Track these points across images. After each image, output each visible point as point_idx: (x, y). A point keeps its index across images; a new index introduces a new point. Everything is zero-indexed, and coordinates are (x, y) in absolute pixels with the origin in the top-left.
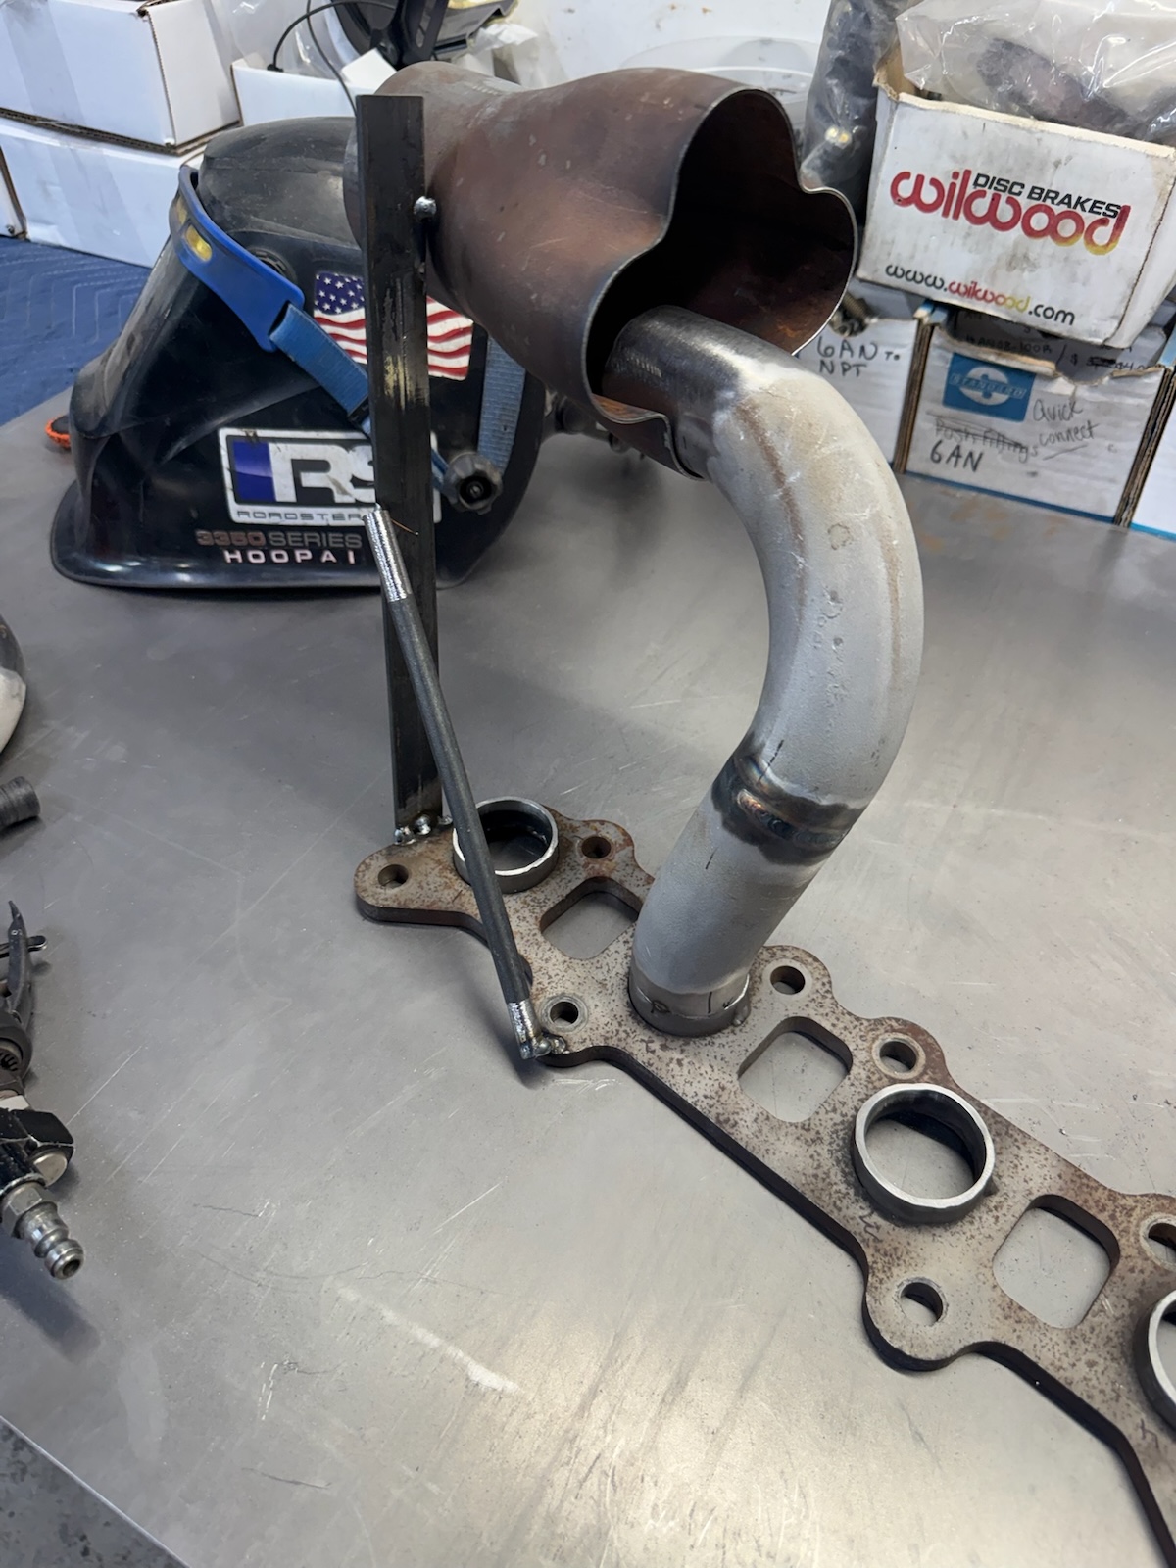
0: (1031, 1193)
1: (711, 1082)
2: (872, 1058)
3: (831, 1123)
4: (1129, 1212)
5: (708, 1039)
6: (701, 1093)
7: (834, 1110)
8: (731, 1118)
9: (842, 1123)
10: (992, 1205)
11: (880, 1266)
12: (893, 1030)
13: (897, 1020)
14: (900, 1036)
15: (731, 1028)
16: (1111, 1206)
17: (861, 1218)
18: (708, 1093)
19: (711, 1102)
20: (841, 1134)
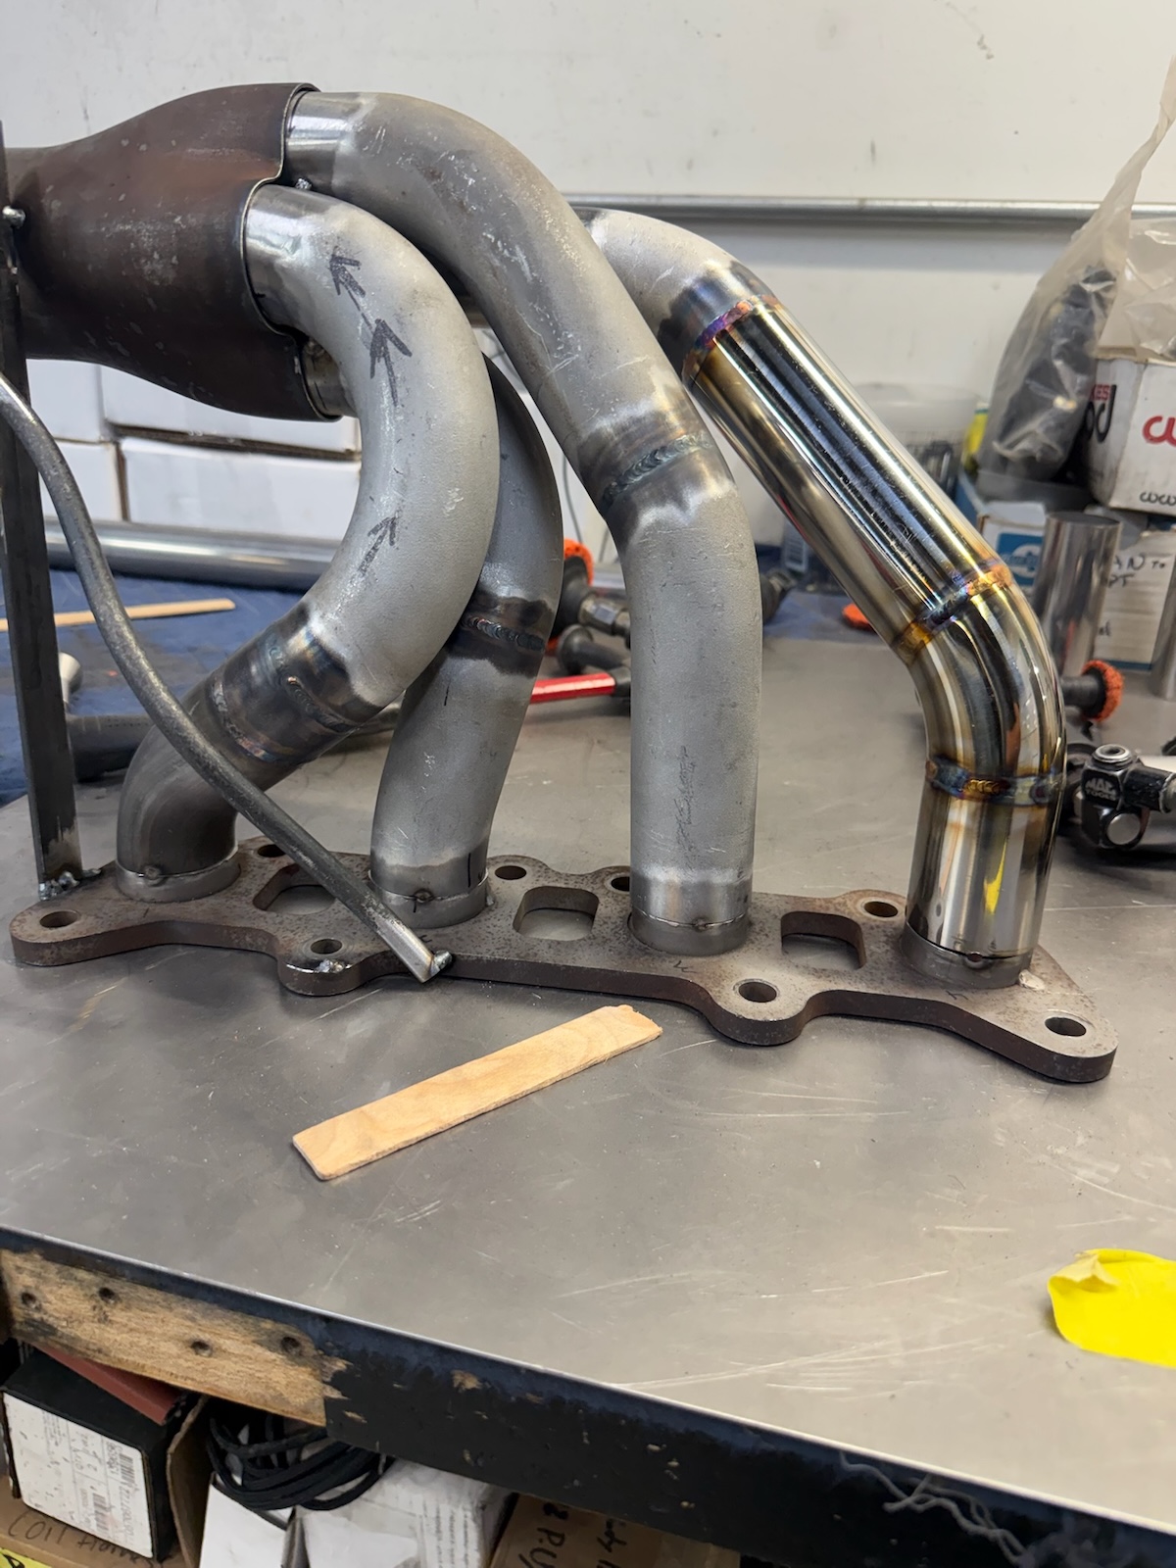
0: (776, 917)
1: (496, 940)
2: (609, 891)
3: (609, 930)
4: (845, 904)
5: (473, 920)
6: (493, 949)
7: (605, 923)
8: (530, 952)
9: (617, 927)
10: (757, 930)
11: (711, 984)
12: (611, 874)
13: (610, 868)
14: (618, 875)
15: (487, 909)
16: (830, 905)
17: (676, 966)
18: (498, 946)
19: (506, 950)
20: (621, 932)
